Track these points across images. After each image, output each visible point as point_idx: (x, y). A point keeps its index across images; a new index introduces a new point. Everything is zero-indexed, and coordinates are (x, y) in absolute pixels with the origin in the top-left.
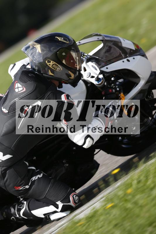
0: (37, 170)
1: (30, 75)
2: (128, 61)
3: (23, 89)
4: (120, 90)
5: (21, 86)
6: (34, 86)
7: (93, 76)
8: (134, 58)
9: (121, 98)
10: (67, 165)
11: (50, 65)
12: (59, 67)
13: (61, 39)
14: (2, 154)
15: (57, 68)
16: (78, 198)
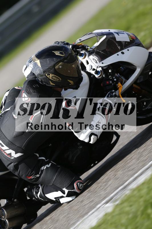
0: (46, 160)
1: (34, 86)
2: (123, 53)
4: (117, 80)
7: (94, 70)
8: (128, 50)
9: (119, 88)
10: (81, 147)
11: (50, 77)
12: (58, 78)
13: (57, 53)
14: (14, 152)
15: (56, 79)
16: (82, 185)
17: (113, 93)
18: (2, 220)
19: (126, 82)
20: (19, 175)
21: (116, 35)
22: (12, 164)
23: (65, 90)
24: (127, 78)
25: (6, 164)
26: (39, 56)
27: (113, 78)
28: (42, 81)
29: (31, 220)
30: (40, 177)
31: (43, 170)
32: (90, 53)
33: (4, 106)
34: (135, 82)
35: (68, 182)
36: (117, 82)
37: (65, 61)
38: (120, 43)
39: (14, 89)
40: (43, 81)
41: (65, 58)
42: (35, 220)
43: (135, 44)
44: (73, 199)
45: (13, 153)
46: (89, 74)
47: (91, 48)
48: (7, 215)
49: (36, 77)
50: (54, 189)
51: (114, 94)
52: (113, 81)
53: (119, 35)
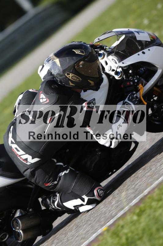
0: (64, 165)
1: (53, 87)
2: (144, 53)
3: (47, 101)
4: (138, 81)
5: (45, 97)
6: (57, 98)
7: (113, 70)
8: (149, 50)
9: (140, 89)
10: (100, 153)
11: (69, 77)
12: (78, 78)
13: (77, 52)
14: (31, 157)
15: (76, 79)
16: (102, 192)
17: (134, 94)
18: (16, 232)
19: (147, 84)
20: (35, 181)
21: (136, 34)
22: (29, 170)
23: (84, 91)
24: (148, 81)
25: (22, 170)
26: (59, 54)
27: (133, 79)
28: (61, 82)
29: (47, 231)
30: (58, 184)
31: (61, 176)
32: (109, 53)
33: (18, 109)
34: (156, 85)
35: (88, 189)
36: (138, 83)
37: (86, 59)
38: (140, 42)
39: (28, 91)
40: (63, 81)
41: (85, 57)
42: (51, 232)
43: (156, 44)
44: (94, 207)
45: (29, 158)
46: (108, 75)
47: (110, 48)
48: (22, 226)
49: (54, 77)
50: (73, 196)
51: (135, 96)
52: (134, 82)
53: (139, 34)
